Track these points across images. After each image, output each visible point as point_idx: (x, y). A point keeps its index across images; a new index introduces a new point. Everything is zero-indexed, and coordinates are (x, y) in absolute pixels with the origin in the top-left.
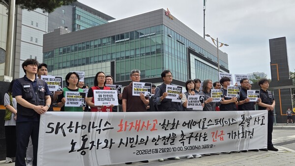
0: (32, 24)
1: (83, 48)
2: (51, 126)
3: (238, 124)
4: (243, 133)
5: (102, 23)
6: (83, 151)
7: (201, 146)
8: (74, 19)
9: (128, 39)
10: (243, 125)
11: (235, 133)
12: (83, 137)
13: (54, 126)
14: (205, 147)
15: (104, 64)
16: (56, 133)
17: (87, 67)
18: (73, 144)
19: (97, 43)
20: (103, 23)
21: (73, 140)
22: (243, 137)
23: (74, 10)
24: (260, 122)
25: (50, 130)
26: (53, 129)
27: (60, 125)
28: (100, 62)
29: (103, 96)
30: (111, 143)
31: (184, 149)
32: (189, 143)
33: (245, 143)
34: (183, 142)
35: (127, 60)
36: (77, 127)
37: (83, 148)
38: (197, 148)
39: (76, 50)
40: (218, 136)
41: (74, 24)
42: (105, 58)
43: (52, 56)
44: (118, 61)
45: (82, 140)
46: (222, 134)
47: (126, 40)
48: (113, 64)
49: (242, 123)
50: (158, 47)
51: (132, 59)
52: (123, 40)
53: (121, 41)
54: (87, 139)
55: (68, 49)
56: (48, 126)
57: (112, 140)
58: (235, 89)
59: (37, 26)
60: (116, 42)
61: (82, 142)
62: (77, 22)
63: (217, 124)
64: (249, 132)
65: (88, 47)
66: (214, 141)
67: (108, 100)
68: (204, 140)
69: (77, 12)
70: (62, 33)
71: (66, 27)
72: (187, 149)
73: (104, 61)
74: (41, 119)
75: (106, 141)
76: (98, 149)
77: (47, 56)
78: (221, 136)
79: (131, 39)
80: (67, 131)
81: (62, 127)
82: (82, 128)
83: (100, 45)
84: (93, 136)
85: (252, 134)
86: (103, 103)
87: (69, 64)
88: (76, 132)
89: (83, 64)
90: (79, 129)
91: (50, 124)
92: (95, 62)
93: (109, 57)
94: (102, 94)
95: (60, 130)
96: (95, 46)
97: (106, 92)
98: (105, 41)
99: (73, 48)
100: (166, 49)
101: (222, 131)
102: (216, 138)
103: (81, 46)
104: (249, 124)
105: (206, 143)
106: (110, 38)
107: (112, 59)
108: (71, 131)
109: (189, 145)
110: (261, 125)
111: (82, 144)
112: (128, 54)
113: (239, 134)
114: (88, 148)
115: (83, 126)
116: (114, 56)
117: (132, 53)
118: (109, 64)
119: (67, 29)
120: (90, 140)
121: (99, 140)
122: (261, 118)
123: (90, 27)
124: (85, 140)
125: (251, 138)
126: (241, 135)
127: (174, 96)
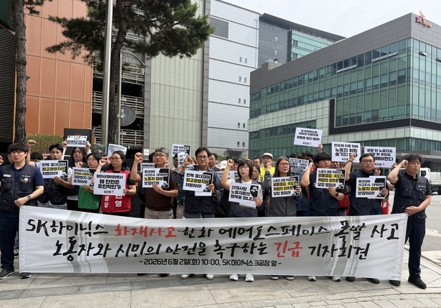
0: (241, 61)
1: (295, 85)
2: (32, 222)
3: (333, 234)
4: (343, 249)
5: (324, 46)
6: (70, 256)
7: (253, 262)
8: (289, 47)
9: (355, 66)
10: (344, 237)
11: (326, 247)
12: (71, 238)
13: (36, 223)
14: (260, 264)
15: (320, 103)
16: (38, 231)
17: (298, 108)
18: (59, 246)
19: (312, 76)
20: (326, 46)
21: (58, 241)
22: (343, 255)
23: (290, 35)
24: (387, 234)
25: (31, 227)
26: (34, 226)
27: (42, 223)
28: (315, 101)
29: (105, 182)
30: (107, 249)
31: (221, 263)
32: (232, 255)
33: (348, 265)
34: (222, 254)
35: (352, 95)
36: (62, 227)
37: (70, 251)
38: (245, 263)
39: (286, 88)
40: (289, 250)
41: (289, 53)
42: (322, 96)
43: (259, 98)
44: (339, 99)
45: (70, 242)
46: (297, 247)
47: (351, 67)
48: (332, 103)
49: (341, 232)
50: (402, 73)
51: (359, 94)
52: (348, 68)
53: (345, 69)
54: (75, 241)
55: (277, 88)
56: (29, 223)
57: (108, 245)
58: (333, 174)
59: (246, 62)
60: (338, 71)
61: (70, 244)
62: (294, 50)
63: (287, 233)
64: (359, 249)
65: (300, 82)
66: (278, 256)
67: (112, 187)
68: (261, 253)
69: (294, 37)
70: (271, 67)
71: (276, 60)
72: (226, 264)
73: (321, 99)
74: (20, 214)
75: (101, 246)
76: (88, 255)
77: (254, 98)
78: (296, 251)
79: (358, 66)
80: (50, 230)
81: (44, 225)
82: (68, 229)
83: (315, 79)
84: (82, 238)
85: (366, 253)
86: (105, 192)
87: (277, 106)
88: (60, 233)
89: (294, 106)
90: (64, 230)
91: (30, 220)
92: (309, 102)
93: (328, 93)
94: (105, 179)
95: (42, 229)
96: (310, 80)
97: (110, 177)
98: (322, 72)
99: (283, 86)
100: (415, 75)
101: (298, 243)
102: (284, 252)
103: (292, 82)
104: (358, 236)
105: (263, 258)
106: (330, 68)
107: (331, 96)
108: (54, 230)
109: (232, 258)
110: (389, 239)
111: (69, 246)
112: (354, 87)
113: (333, 250)
114: (76, 252)
115: (68, 226)
116: (334, 92)
117: (361, 85)
118: (327, 103)
119: (276, 62)
120: (79, 243)
121: (90, 244)
122: (389, 228)
123: (308, 53)
124: (73, 242)
125: (361, 258)
126: (339, 252)
127: (196, 186)
